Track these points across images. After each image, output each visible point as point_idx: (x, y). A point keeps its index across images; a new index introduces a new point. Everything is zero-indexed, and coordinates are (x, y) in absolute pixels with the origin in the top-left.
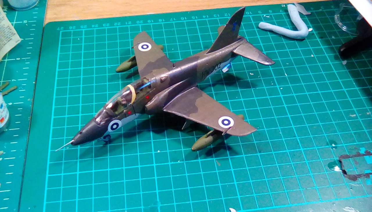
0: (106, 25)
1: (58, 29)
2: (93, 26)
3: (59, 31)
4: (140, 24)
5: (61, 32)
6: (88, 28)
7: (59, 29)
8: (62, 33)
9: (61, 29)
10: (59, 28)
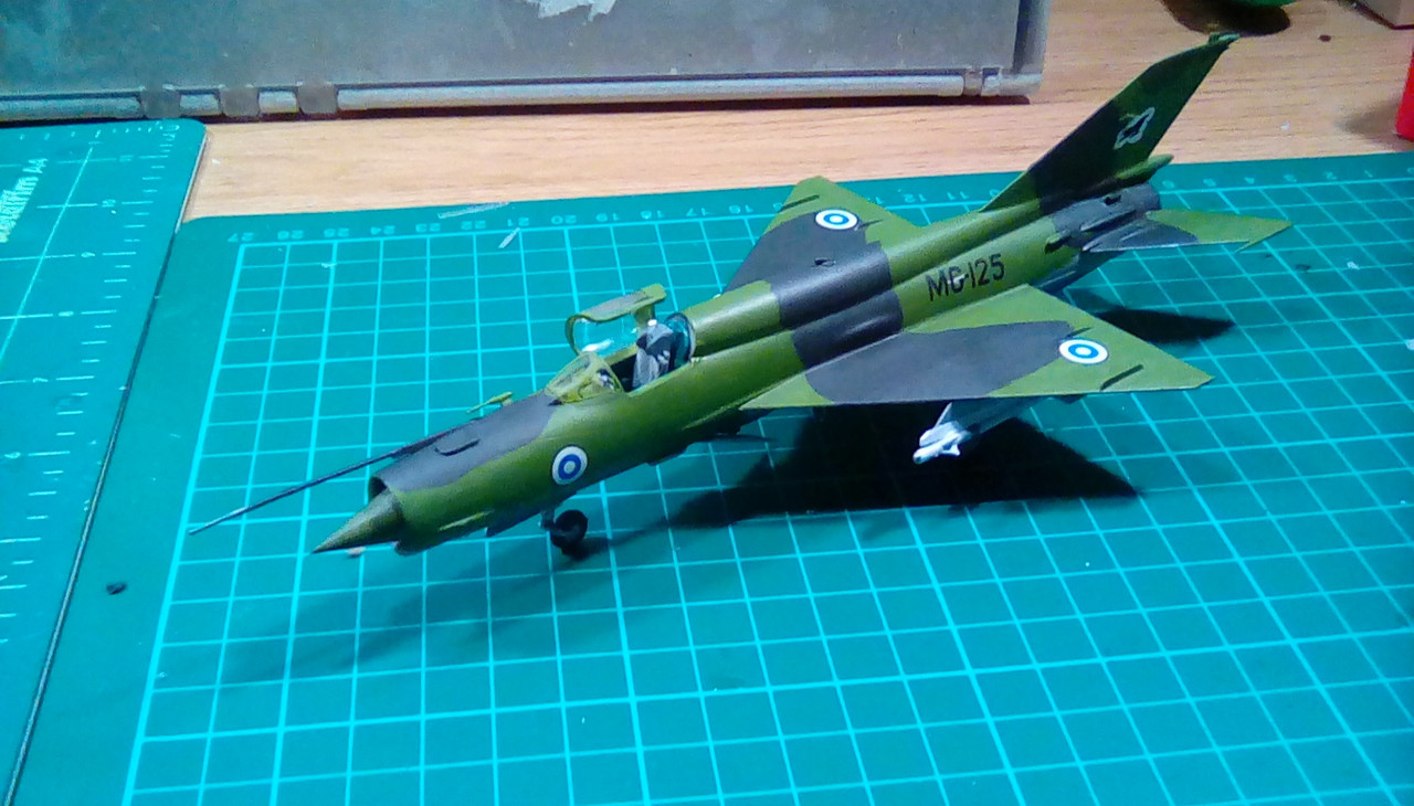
0: (428, 227)
1: (233, 239)
2: (374, 231)
3: (236, 247)
4: (566, 226)
5: (242, 249)
6: (352, 235)
7: (236, 240)
8: (248, 250)
9: (243, 239)
10: (235, 235)
